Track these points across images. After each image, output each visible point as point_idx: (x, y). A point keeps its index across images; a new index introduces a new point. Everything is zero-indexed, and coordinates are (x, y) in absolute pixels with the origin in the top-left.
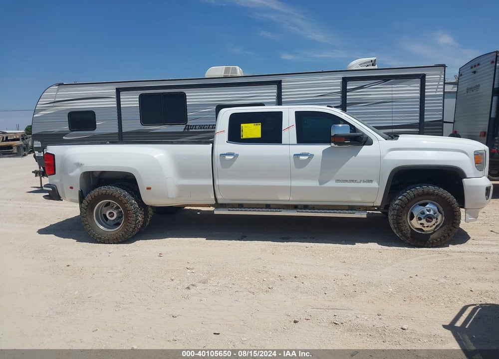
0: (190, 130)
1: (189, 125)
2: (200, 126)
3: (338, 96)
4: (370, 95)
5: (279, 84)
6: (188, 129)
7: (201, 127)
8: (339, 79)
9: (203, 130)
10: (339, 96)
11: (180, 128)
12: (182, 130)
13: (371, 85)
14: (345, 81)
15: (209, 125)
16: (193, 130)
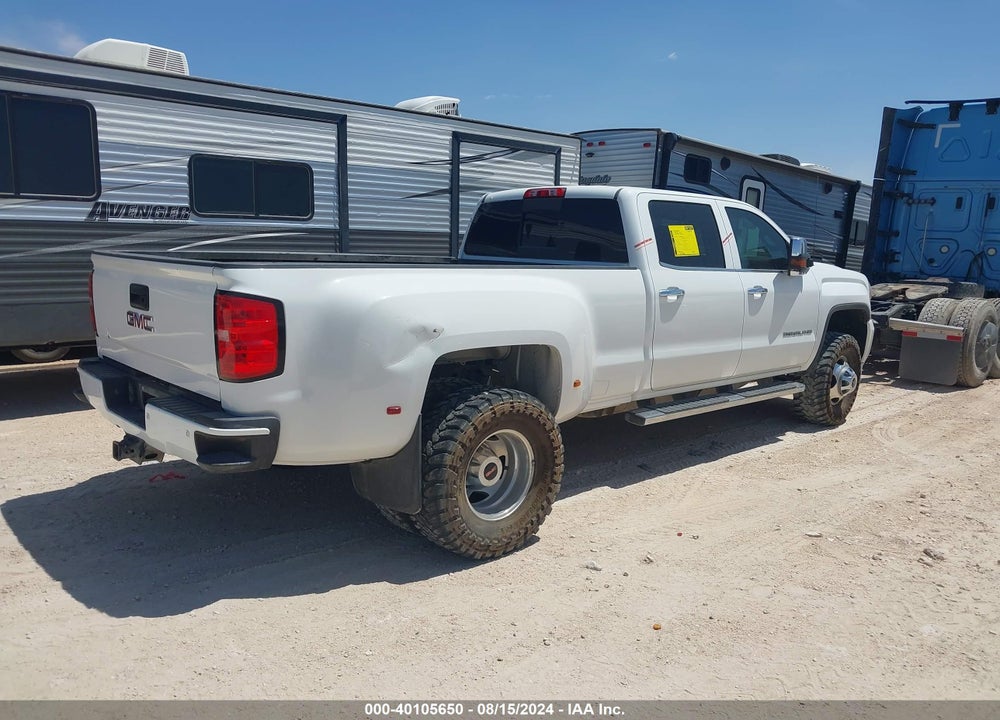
0: (111, 219)
1: (104, 205)
2: (141, 207)
3: (444, 168)
4: (493, 174)
5: (341, 121)
6: (103, 214)
7: (144, 211)
8: (448, 135)
9: (150, 220)
10: (446, 170)
11: (75, 212)
12: (83, 218)
13: (494, 154)
14: (458, 138)
15: (170, 208)
16: (120, 220)
